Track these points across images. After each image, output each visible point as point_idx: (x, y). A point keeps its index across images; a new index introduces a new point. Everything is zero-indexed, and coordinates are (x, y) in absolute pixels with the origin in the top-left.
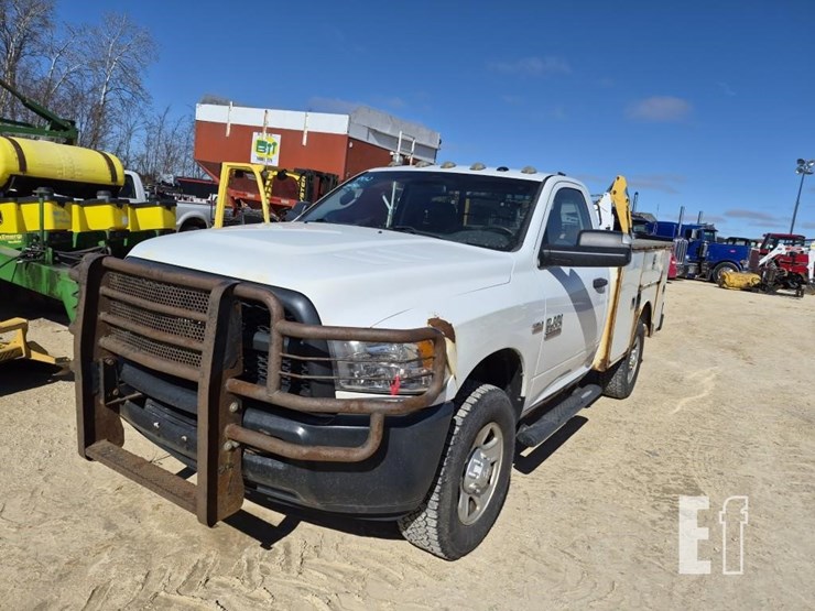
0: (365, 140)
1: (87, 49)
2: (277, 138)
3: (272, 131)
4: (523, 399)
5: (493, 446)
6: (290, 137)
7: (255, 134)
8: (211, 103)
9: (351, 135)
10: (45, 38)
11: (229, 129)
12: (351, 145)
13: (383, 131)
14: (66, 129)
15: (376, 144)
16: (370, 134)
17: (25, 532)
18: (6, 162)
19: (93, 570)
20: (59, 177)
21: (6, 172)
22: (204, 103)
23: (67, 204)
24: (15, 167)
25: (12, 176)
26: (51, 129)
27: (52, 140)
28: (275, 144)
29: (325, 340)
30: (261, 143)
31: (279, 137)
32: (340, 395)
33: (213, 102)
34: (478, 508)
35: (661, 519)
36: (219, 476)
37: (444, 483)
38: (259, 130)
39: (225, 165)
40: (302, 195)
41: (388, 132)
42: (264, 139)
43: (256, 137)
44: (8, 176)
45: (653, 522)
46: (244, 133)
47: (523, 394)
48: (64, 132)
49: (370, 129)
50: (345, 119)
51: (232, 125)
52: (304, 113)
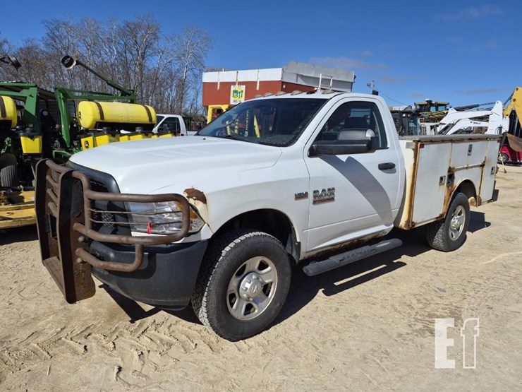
0: (295, 82)
1: (175, 48)
2: (243, 88)
3: (240, 83)
4: (299, 243)
5: (266, 273)
6: (250, 86)
7: (232, 87)
8: (211, 71)
9: (285, 80)
10: (155, 46)
11: (219, 86)
12: (284, 87)
13: (309, 75)
14: (129, 95)
15: (304, 84)
16: (299, 78)
17: (25, 301)
18: (94, 115)
19: (43, 323)
20: (121, 121)
21: (94, 120)
22: (207, 71)
23: (117, 135)
24: (98, 117)
25: (97, 122)
26: (122, 95)
27: (119, 101)
28: (242, 91)
29: (123, 201)
30: (235, 92)
31: (244, 86)
32: (134, 234)
33: (212, 70)
34: (256, 311)
35: (408, 334)
36: (75, 276)
37: (209, 291)
38: (234, 84)
39: (210, 106)
40: (247, 121)
41: (312, 75)
42: (237, 89)
43: (233, 88)
44: (95, 123)
45: (400, 335)
46: (226, 86)
47: (298, 240)
48: (128, 96)
49: (298, 75)
50: (279, 70)
51: (221, 83)
52: (257, 70)
